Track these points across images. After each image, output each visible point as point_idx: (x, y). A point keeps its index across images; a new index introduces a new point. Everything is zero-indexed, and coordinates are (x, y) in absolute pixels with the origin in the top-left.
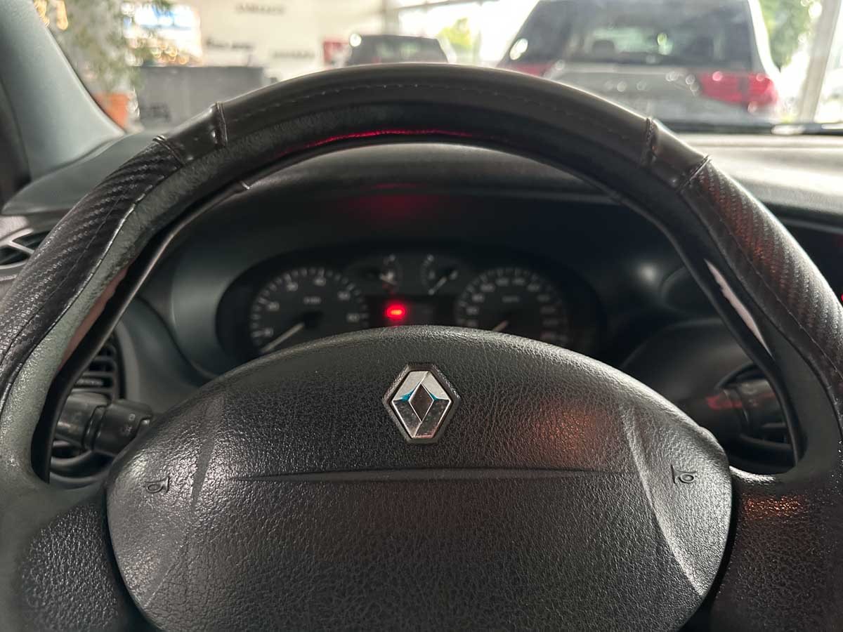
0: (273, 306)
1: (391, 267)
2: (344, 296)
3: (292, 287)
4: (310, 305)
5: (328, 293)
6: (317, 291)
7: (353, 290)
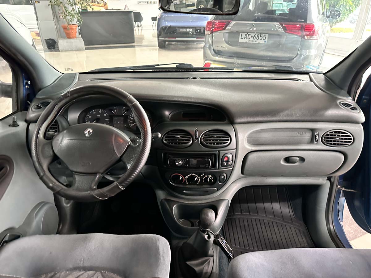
0: (90, 117)
1: (116, 109)
2: (105, 115)
3: (94, 113)
4: (98, 116)
5: (102, 114)
6: (99, 114)
7: (107, 114)
